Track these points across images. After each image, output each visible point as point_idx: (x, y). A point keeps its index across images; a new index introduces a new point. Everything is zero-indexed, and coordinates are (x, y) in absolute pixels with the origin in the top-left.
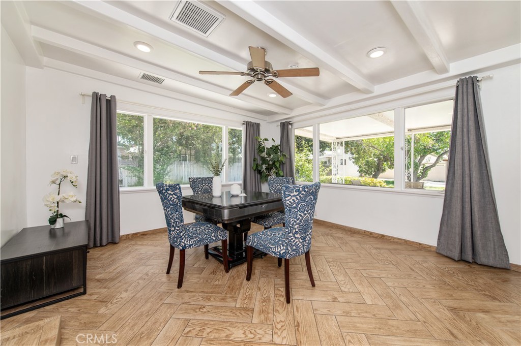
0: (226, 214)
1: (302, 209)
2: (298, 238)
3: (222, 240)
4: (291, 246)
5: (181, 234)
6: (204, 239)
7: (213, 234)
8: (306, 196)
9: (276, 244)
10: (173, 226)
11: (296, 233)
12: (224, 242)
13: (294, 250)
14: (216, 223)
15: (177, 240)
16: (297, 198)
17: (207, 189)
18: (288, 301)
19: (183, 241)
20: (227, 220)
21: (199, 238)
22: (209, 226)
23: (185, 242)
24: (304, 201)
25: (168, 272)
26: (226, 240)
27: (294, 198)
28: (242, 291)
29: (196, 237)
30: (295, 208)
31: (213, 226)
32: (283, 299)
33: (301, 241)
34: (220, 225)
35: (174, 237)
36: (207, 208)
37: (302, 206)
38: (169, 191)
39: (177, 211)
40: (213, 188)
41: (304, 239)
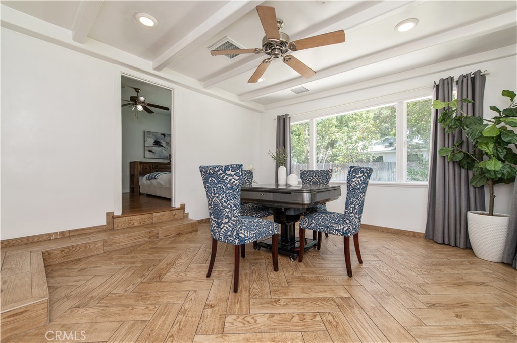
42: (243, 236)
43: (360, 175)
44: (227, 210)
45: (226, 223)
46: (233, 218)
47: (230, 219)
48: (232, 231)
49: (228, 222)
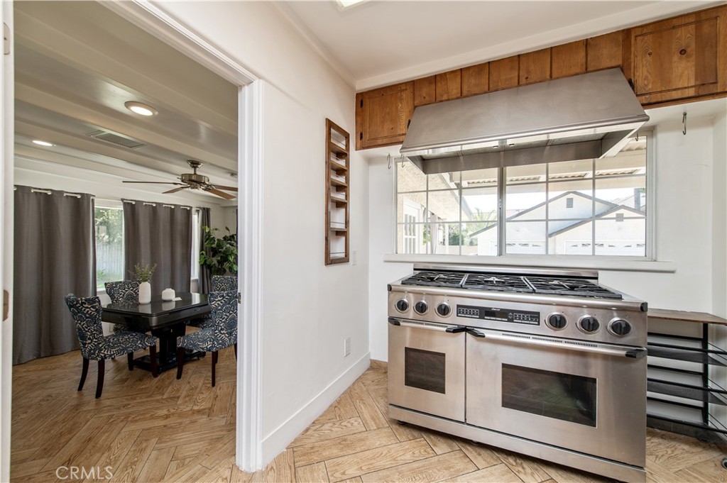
0: (154, 321)
1: (228, 310)
2: (224, 333)
3: (150, 347)
4: (218, 341)
5: (100, 345)
6: (128, 347)
7: (139, 342)
8: (230, 300)
9: (205, 341)
10: (89, 339)
11: (222, 329)
12: (153, 348)
13: (220, 344)
14: (143, 331)
15: (95, 352)
16: (222, 302)
17: (131, 295)
18: (213, 385)
19: (102, 352)
20: (155, 326)
21: (122, 347)
22: (134, 334)
23: (106, 353)
24: (229, 304)
25: (80, 388)
26: (155, 346)
27: (219, 302)
28: (170, 387)
29: (118, 346)
30: (220, 310)
31: (139, 334)
32: (210, 385)
33: (227, 335)
34: (149, 333)
35: (90, 351)
36: (131, 316)
37: (227, 308)
38: (85, 304)
39: (95, 323)
40: (140, 293)
41: (230, 334)
42: (103, 355)
43: (220, 299)
44: (89, 334)
45: (89, 343)
46: (94, 340)
47: (92, 340)
48: (95, 350)
49: (91, 342)
